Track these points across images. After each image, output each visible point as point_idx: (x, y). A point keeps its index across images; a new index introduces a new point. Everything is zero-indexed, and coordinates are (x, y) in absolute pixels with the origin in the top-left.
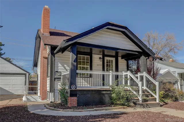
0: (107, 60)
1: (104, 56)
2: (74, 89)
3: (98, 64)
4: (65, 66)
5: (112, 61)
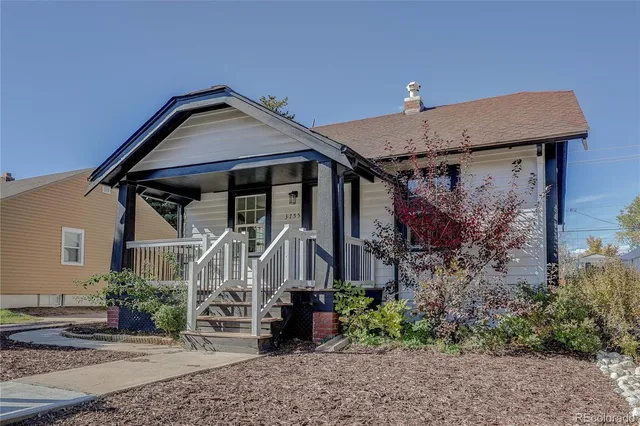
1: (308, 184)
3: (289, 214)
4: (206, 230)
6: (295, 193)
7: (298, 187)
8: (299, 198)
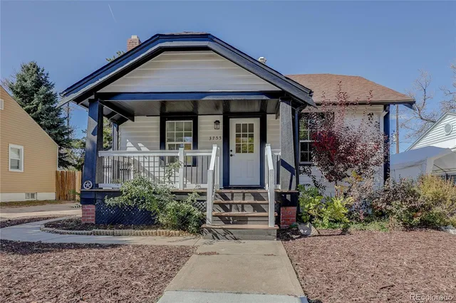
0: (238, 126)
1: (227, 116)
2: (87, 189)
3: (212, 136)
4: (140, 145)
5: (252, 126)
6: (217, 122)
7: (220, 118)
8: (221, 125)
